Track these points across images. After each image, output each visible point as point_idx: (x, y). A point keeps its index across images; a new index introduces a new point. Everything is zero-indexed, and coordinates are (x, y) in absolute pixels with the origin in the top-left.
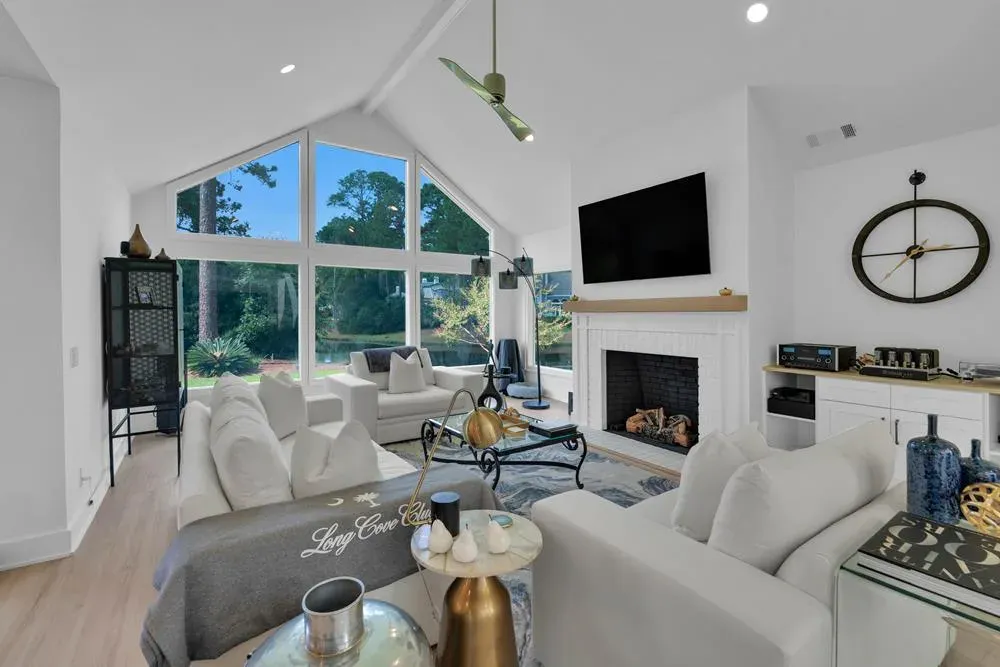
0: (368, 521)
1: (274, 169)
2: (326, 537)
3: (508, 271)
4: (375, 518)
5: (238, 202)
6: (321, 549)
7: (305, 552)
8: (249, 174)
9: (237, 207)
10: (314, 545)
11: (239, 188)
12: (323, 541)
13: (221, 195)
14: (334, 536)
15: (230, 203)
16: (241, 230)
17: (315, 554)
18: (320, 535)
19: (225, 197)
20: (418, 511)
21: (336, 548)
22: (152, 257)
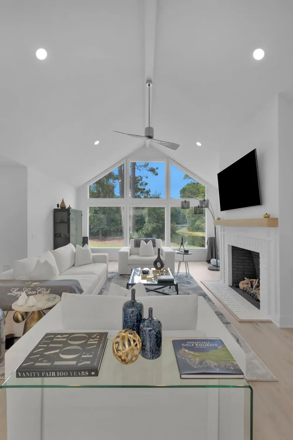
0: (27, 290)
1: (157, 168)
2: (15, 291)
3: (199, 206)
4: (29, 289)
5: (147, 182)
6: (13, 294)
7: (10, 293)
8: (150, 172)
9: (146, 184)
10: (11, 292)
11: (147, 177)
12: (14, 292)
13: (141, 180)
14: (17, 291)
15: (144, 183)
16: (148, 192)
17: (11, 295)
18: (13, 290)
19: (143, 181)
20: (43, 291)
21: (17, 295)
22: (67, 208)
